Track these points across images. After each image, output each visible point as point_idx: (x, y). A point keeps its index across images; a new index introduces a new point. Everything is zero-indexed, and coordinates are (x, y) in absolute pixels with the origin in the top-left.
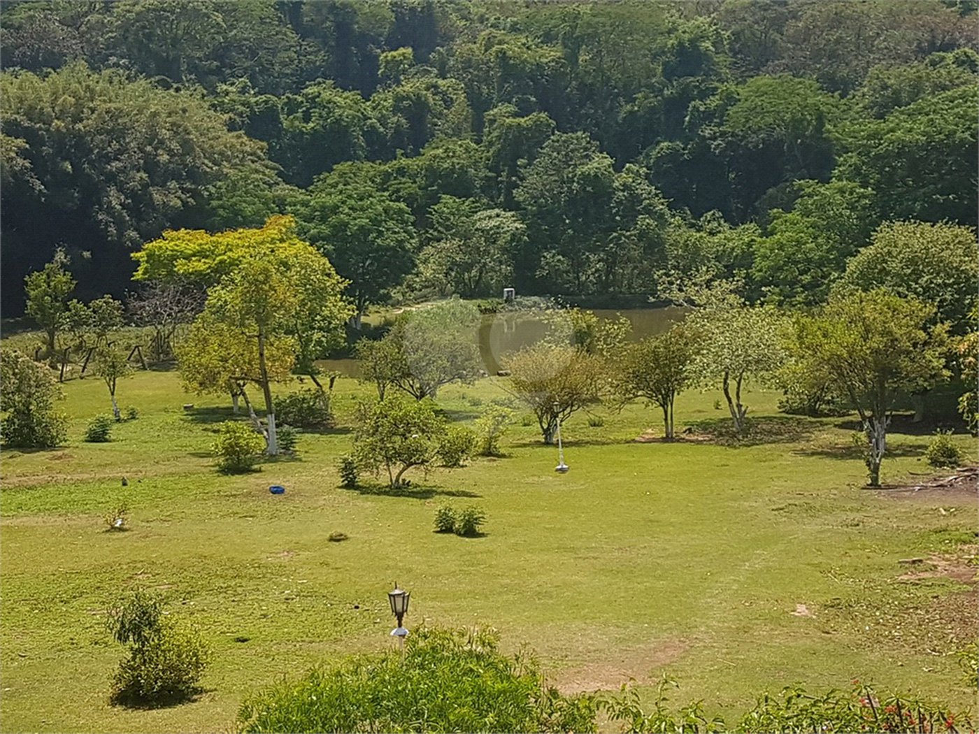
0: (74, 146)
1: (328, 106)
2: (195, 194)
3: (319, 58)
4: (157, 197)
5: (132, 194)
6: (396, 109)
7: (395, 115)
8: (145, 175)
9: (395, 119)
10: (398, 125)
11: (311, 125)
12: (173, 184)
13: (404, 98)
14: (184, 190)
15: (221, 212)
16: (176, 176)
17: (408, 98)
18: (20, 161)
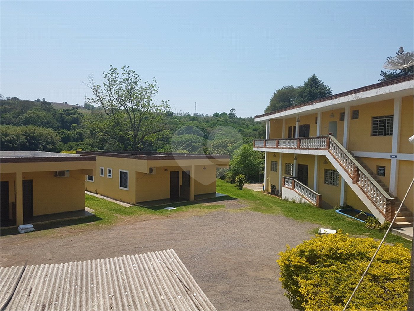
0: (33, 138)
1: (67, 133)
2: (55, 146)
3: (59, 125)
4: (48, 146)
5: (43, 146)
6: (77, 134)
7: (77, 135)
8: (46, 143)
9: (77, 136)
10: (77, 137)
11: (63, 136)
12: (50, 145)
13: (78, 132)
14: (53, 146)
15: (59, 149)
16: (51, 143)
17: (79, 132)
18: (25, 140)
